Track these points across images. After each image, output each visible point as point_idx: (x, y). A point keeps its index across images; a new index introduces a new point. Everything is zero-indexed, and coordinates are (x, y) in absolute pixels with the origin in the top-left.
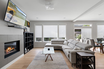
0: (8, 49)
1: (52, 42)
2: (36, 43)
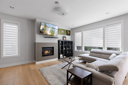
0: (46, 52)
1: (91, 52)
2: (76, 52)
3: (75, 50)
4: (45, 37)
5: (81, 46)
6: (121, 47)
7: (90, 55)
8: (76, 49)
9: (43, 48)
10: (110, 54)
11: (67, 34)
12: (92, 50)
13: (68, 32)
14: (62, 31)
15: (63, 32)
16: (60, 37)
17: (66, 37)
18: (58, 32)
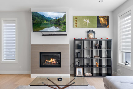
0: (51, 60)
3: (119, 62)
11: (99, 25)
13: (102, 19)
14: (85, 20)
15: (87, 21)
16: (81, 33)
17: (94, 33)
18: (76, 23)
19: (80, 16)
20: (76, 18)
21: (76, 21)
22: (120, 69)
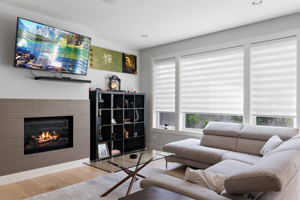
0: (43, 136)
1: (206, 133)
3: (154, 126)
4: (36, 78)
5: (174, 111)
6: (295, 114)
7: (202, 144)
8: (155, 123)
9: (26, 120)
10: (265, 139)
11: (126, 70)
12: (211, 125)
13: (128, 60)
14: (105, 57)
15: (108, 59)
17: (119, 80)
18: (91, 60)
19: (97, 48)
20: (91, 50)
21: (91, 55)
22: (155, 137)
